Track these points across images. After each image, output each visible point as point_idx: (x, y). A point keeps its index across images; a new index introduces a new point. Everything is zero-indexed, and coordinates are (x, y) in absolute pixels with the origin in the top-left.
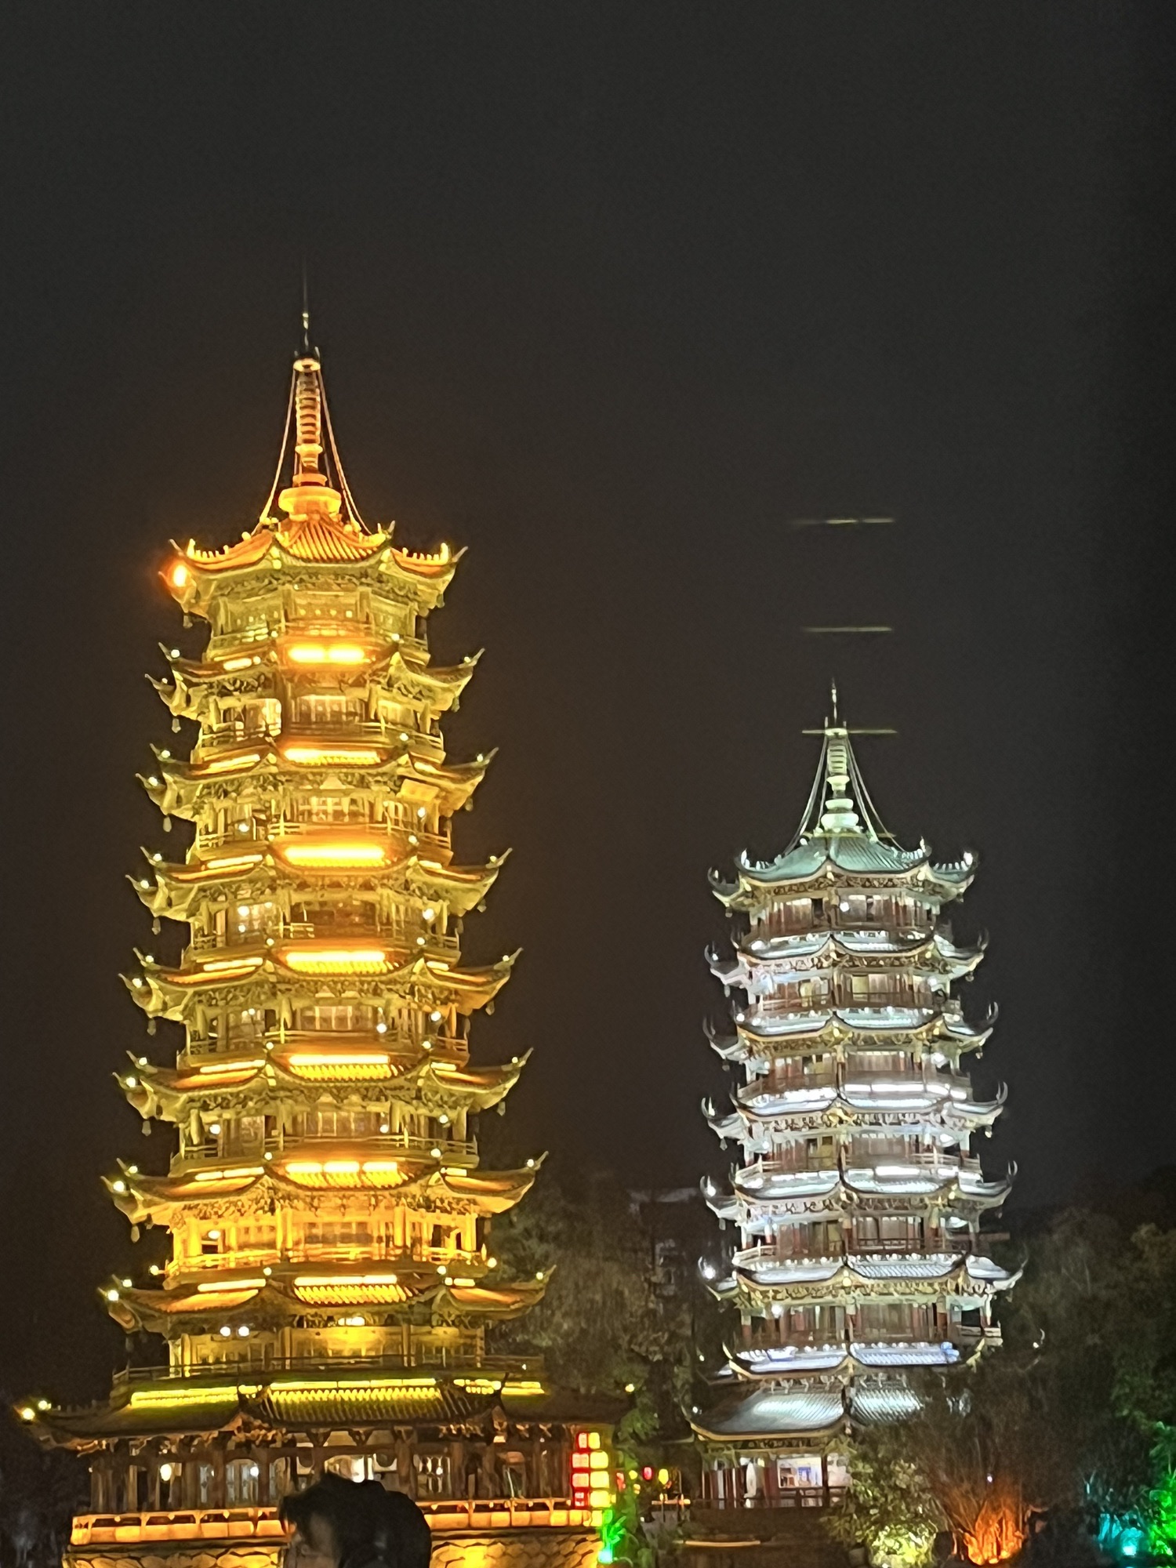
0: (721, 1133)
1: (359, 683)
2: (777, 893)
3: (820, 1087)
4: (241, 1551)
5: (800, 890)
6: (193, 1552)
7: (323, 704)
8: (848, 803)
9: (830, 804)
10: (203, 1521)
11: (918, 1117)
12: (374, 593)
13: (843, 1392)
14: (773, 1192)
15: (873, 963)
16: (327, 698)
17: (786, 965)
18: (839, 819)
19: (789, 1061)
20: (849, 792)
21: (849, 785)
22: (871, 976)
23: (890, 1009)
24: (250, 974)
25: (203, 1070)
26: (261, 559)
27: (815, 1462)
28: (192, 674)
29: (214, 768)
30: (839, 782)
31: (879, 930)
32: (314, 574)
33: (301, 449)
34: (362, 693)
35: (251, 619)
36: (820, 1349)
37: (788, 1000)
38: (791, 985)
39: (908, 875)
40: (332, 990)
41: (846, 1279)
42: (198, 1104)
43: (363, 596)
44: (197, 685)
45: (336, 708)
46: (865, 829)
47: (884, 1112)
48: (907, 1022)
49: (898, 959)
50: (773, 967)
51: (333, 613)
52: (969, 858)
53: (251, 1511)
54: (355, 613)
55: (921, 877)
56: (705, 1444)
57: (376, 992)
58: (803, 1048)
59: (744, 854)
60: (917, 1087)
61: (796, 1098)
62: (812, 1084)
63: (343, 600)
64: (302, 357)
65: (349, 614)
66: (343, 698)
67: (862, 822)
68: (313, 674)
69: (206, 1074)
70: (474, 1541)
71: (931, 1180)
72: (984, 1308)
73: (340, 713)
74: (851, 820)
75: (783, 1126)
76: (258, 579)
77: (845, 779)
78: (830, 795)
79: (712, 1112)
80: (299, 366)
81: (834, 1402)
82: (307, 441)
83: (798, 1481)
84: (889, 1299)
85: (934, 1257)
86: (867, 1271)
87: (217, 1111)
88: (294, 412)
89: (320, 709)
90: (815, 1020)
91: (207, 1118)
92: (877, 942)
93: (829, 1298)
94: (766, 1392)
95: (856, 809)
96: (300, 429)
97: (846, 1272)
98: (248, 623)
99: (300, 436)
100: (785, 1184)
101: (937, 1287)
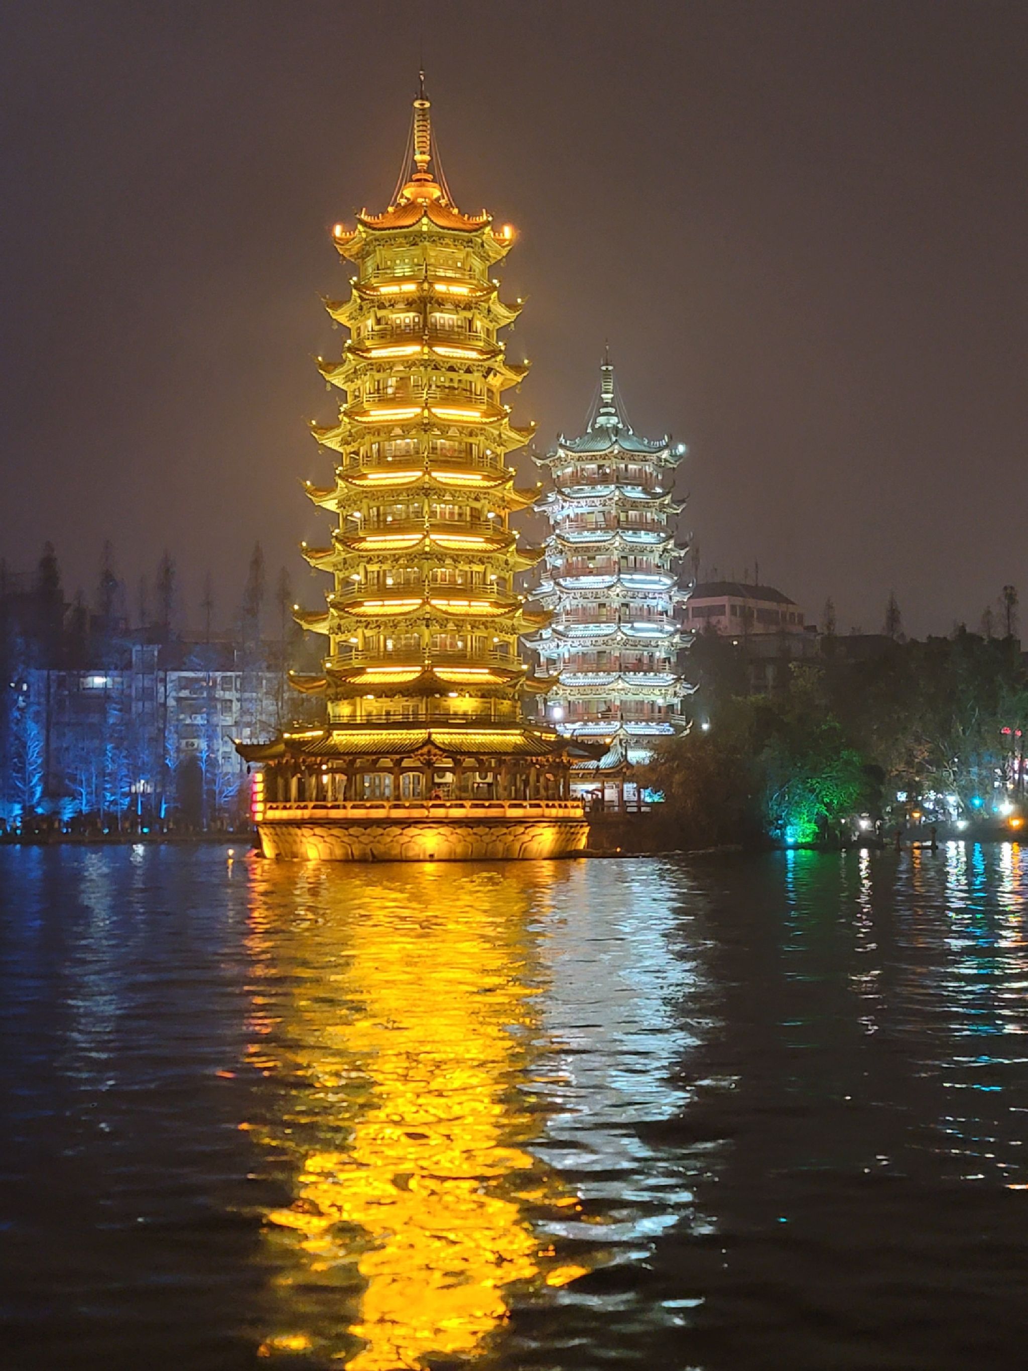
1: (468, 307)
2: (578, 460)
3: (602, 575)
5: (593, 459)
6: (385, 826)
7: (444, 318)
8: (613, 410)
9: (603, 410)
10: (390, 808)
11: (657, 595)
12: (474, 252)
14: (572, 634)
15: (635, 505)
16: (447, 316)
17: (583, 502)
19: (580, 558)
21: (613, 399)
22: (630, 512)
23: (643, 532)
24: (413, 482)
25: (368, 539)
26: (414, 224)
28: (365, 293)
29: (374, 354)
31: (639, 485)
32: (441, 237)
33: (417, 157)
34: (469, 315)
35: (398, 262)
36: (597, 724)
37: (580, 523)
38: (582, 514)
39: (655, 455)
40: (453, 496)
41: (621, 684)
42: (366, 559)
43: (468, 254)
44: (366, 300)
45: (451, 323)
47: (638, 590)
48: (653, 541)
49: (648, 503)
50: (576, 504)
51: (450, 262)
53: (425, 803)
54: (463, 264)
55: (663, 457)
57: (477, 499)
58: (589, 552)
60: (656, 578)
61: (587, 581)
62: (599, 572)
63: (456, 255)
64: (418, 98)
65: (459, 265)
66: (455, 317)
68: (443, 299)
69: (371, 542)
71: (661, 631)
72: (677, 704)
73: (453, 326)
75: (578, 596)
76: (406, 237)
77: (611, 396)
80: (417, 104)
82: (420, 153)
84: (637, 698)
85: (661, 675)
87: (379, 565)
89: (442, 321)
90: (598, 535)
91: (370, 568)
92: (635, 493)
93: (604, 695)
96: (416, 144)
97: (620, 681)
98: (396, 265)
99: (417, 149)
100: (579, 630)
101: (663, 692)
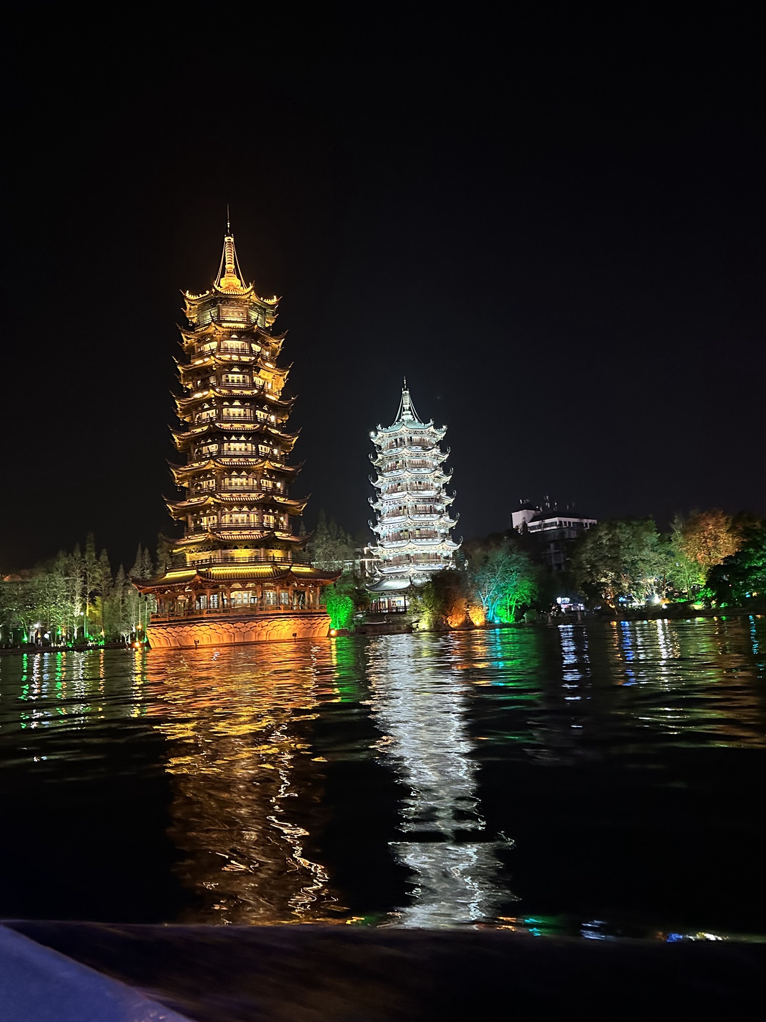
0: (374, 507)
2: (389, 437)
3: (402, 491)
4: (199, 625)
7: (233, 344)
8: (410, 412)
9: (404, 413)
12: (250, 308)
13: (410, 578)
14: (389, 522)
16: (234, 342)
18: (407, 416)
19: (393, 485)
20: (410, 409)
21: (410, 407)
23: (422, 469)
27: (402, 599)
30: (406, 407)
31: (419, 446)
32: (228, 300)
33: (227, 266)
36: (403, 566)
39: (427, 430)
41: (411, 546)
43: (246, 309)
45: (237, 346)
46: (414, 419)
48: (427, 472)
51: (236, 314)
52: (444, 427)
54: (243, 315)
55: (431, 431)
56: (370, 594)
58: (397, 480)
59: (379, 425)
63: (239, 310)
64: (227, 236)
65: (241, 315)
66: (239, 343)
67: (413, 417)
70: (283, 619)
72: (450, 554)
73: (239, 348)
74: (410, 417)
77: (408, 406)
78: (404, 410)
79: (372, 502)
80: (226, 239)
81: (407, 581)
82: (229, 263)
83: (398, 604)
84: (423, 552)
85: (436, 540)
86: (417, 543)
88: (225, 254)
89: (231, 346)
93: (406, 552)
94: (388, 580)
95: (412, 414)
96: (227, 260)
99: (227, 262)
